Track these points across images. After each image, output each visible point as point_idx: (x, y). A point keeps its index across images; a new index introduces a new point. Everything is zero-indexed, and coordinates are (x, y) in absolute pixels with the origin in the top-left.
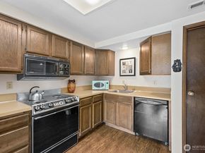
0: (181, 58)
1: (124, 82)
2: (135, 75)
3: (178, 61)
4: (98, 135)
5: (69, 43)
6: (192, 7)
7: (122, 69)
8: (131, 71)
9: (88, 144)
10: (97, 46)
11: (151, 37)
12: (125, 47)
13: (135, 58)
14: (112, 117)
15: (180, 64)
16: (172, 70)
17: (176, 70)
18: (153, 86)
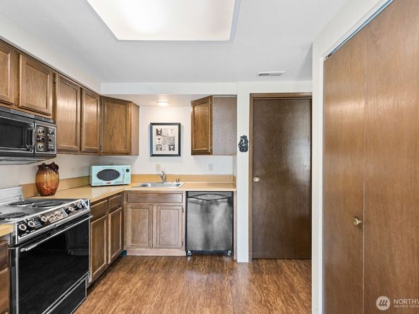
0: (247, 134)
1: (158, 167)
2: (179, 154)
3: (244, 137)
4: (122, 274)
5: (54, 76)
6: (260, 75)
7: (156, 142)
8: (171, 147)
9: (110, 293)
10: (106, 90)
11: (211, 97)
12: (163, 103)
13: (179, 125)
14: (145, 236)
15: (246, 141)
16: (238, 149)
17: (243, 149)
18: (208, 173)
